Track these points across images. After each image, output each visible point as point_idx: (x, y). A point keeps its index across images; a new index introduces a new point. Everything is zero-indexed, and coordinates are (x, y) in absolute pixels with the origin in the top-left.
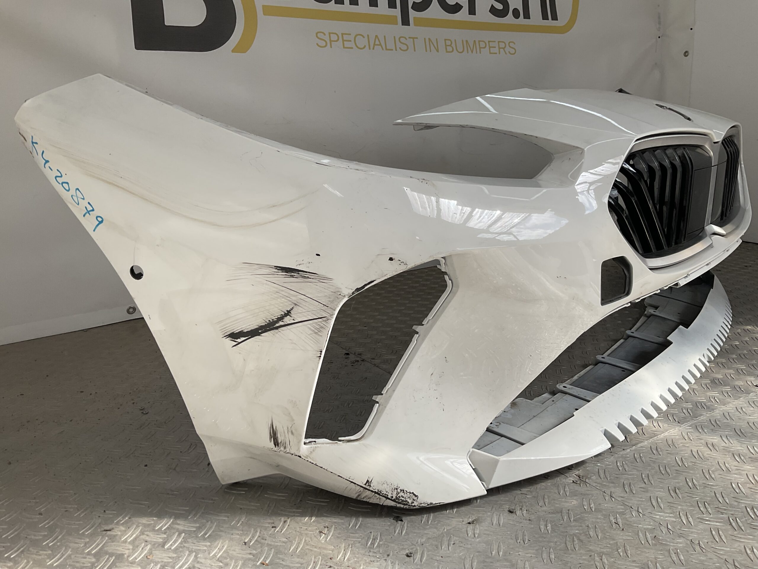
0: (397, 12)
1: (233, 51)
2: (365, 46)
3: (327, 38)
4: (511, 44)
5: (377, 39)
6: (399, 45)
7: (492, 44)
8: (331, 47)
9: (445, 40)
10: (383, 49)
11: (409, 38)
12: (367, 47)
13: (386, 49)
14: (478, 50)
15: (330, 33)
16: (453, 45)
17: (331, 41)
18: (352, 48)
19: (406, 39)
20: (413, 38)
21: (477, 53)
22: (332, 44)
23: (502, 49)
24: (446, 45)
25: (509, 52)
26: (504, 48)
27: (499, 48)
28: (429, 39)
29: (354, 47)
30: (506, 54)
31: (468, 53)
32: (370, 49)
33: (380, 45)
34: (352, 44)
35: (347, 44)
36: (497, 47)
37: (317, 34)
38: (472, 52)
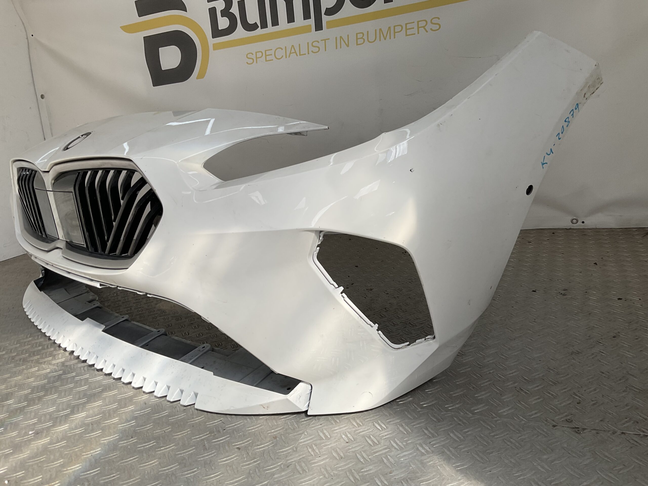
0: (312, 21)
1: (197, 78)
2: (283, 56)
3: (254, 57)
4: (435, 21)
5: (293, 49)
6: (311, 48)
7: (409, 26)
8: (257, 63)
9: (357, 34)
10: (297, 55)
11: (321, 40)
12: (284, 57)
13: (300, 55)
14: (392, 36)
15: (256, 53)
16: (365, 37)
17: (257, 58)
18: (272, 60)
19: (318, 42)
20: (325, 40)
21: (390, 39)
22: (258, 60)
23: (423, 28)
24: (357, 39)
25: (431, 29)
26: (424, 27)
27: (418, 28)
28: (341, 37)
29: (274, 58)
30: (427, 32)
31: (380, 40)
32: (286, 57)
33: (295, 52)
34: (273, 57)
35: (268, 58)
36: (416, 28)
37: (247, 55)
38: (385, 39)
